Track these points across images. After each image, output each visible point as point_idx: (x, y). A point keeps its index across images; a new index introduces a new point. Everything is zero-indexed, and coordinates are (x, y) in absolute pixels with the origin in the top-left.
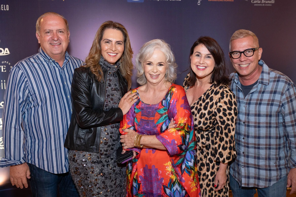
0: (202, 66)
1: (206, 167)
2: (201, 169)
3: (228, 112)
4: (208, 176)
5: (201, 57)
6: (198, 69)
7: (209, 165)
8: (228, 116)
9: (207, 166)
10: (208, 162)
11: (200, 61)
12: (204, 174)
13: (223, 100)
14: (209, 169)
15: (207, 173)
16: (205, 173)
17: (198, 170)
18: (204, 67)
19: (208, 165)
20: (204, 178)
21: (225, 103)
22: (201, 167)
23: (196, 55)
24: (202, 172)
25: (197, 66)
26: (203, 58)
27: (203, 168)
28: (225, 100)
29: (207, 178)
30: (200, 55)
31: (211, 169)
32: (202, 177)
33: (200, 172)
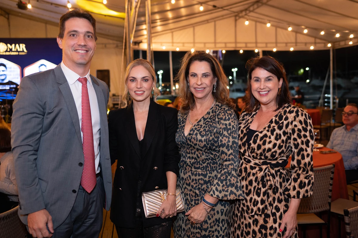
0: (264, 91)
1: (272, 218)
2: (266, 222)
3: (303, 133)
4: (276, 229)
5: (261, 81)
6: (260, 95)
7: (276, 214)
8: (303, 139)
9: (273, 216)
10: (274, 211)
11: (260, 86)
12: (271, 228)
13: (298, 118)
14: (277, 219)
15: (274, 226)
16: (272, 226)
17: (263, 223)
18: (267, 91)
19: (274, 214)
20: (272, 232)
21: (300, 122)
22: (266, 219)
23: (255, 81)
24: (269, 225)
25: (259, 92)
26: (262, 82)
27: (268, 219)
28: (300, 119)
29: (275, 232)
30: (260, 80)
31: (278, 220)
32: (268, 231)
33: (266, 225)
